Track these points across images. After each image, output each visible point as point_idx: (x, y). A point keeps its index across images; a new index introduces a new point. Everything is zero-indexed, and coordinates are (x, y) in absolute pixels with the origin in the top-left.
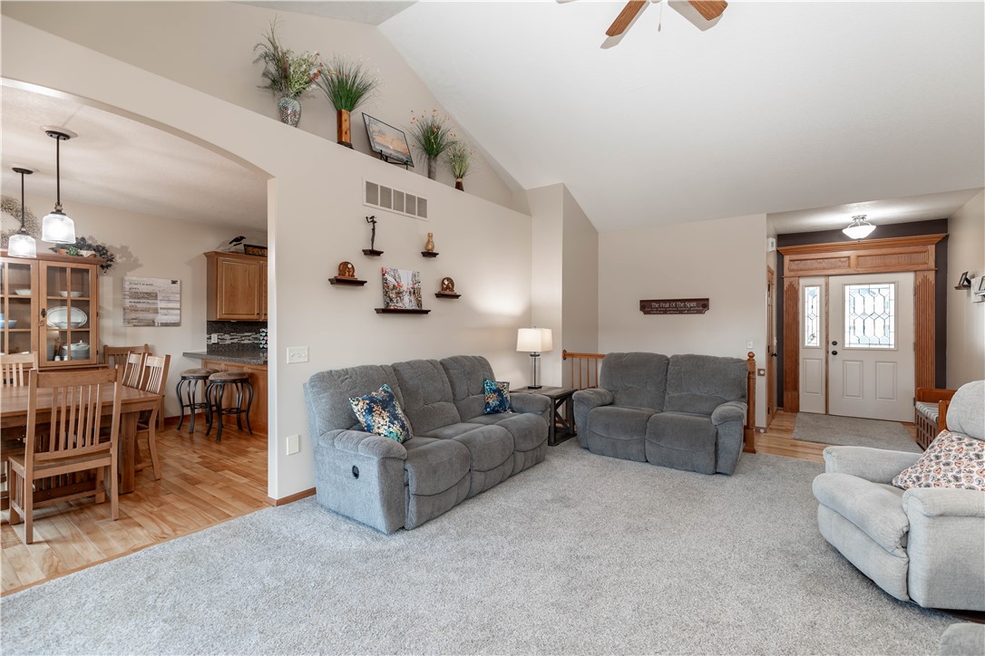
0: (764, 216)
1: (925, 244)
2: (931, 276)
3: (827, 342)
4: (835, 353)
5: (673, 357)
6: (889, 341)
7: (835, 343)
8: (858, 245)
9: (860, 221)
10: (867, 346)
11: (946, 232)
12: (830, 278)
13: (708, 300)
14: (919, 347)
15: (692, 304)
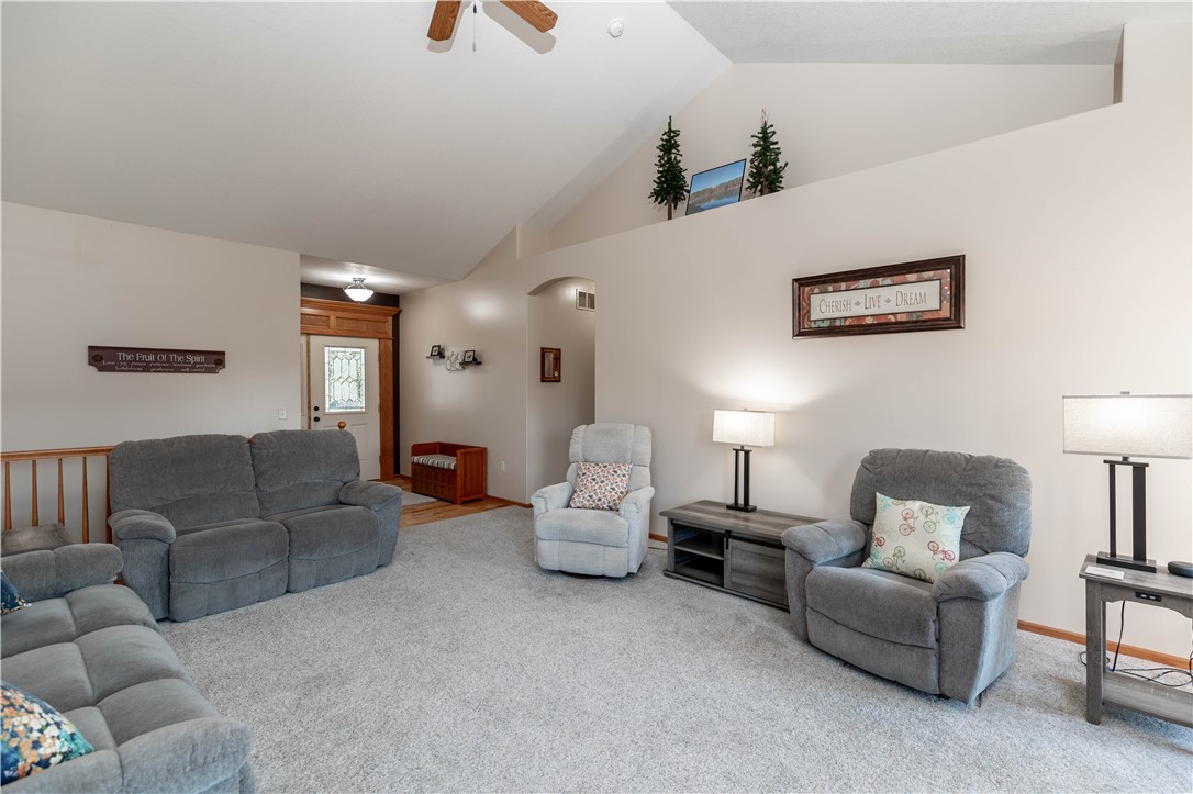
0: (298, 256)
1: (386, 315)
2: (390, 343)
3: (309, 408)
4: (317, 419)
5: (254, 437)
6: (361, 405)
7: (316, 409)
8: (358, 307)
9: (359, 284)
10: (344, 410)
11: (398, 306)
12: (312, 337)
13: (223, 353)
14: (382, 409)
15: (197, 359)
